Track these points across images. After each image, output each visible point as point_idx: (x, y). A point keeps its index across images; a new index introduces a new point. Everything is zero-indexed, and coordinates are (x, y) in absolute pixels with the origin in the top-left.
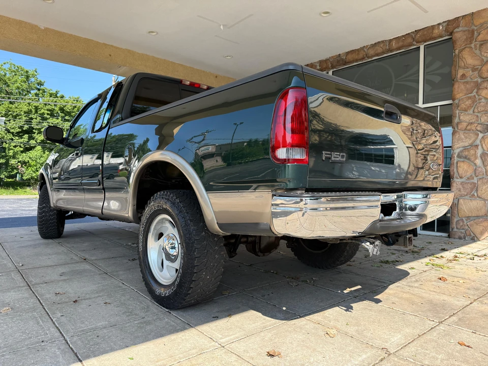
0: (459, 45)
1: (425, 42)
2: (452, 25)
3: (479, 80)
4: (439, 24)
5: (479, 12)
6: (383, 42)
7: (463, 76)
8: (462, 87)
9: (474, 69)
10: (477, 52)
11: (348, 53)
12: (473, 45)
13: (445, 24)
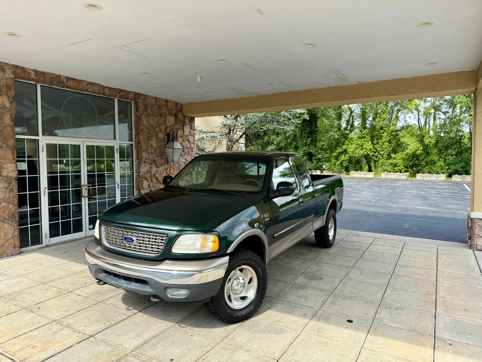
0: (141, 110)
2: (137, 96)
3: (149, 135)
7: (142, 130)
8: (142, 136)
9: (146, 128)
10: (147, 118)
11: (68, 79)
12: (145, 114)
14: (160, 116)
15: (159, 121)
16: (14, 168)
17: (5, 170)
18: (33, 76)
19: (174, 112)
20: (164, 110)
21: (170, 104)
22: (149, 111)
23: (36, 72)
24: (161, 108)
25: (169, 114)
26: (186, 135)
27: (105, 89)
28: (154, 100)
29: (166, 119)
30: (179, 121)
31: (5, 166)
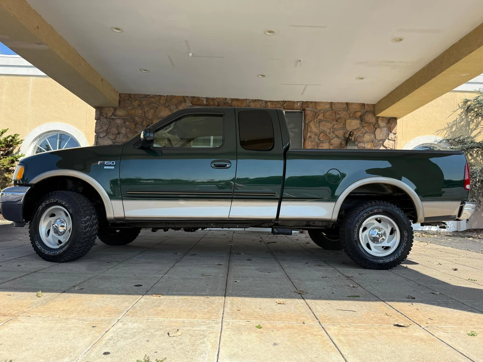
0: (309, 118)
1: (287, 109)
2: (305, 104)
3: (318, 141)
4: (298, 102)
5: (319, 102)
6: (261, 100)
7: (310, 137)
8: (310, 143)
9: (316, 135)
10: (318, 125)
11: (233, 100)
12: (315, 120)
13: (301, 103)
14: (337, 121)
15: (335, 127)
18: (205, 102)
19: (359, 114)
20: (343, 114)
21: (353, 107)
22: (321, 117)
23: (207, 99)
24: (339, 112)
25: (350, 118)
26: (379, 139)
29: (345, 124)
30: (367, 125)
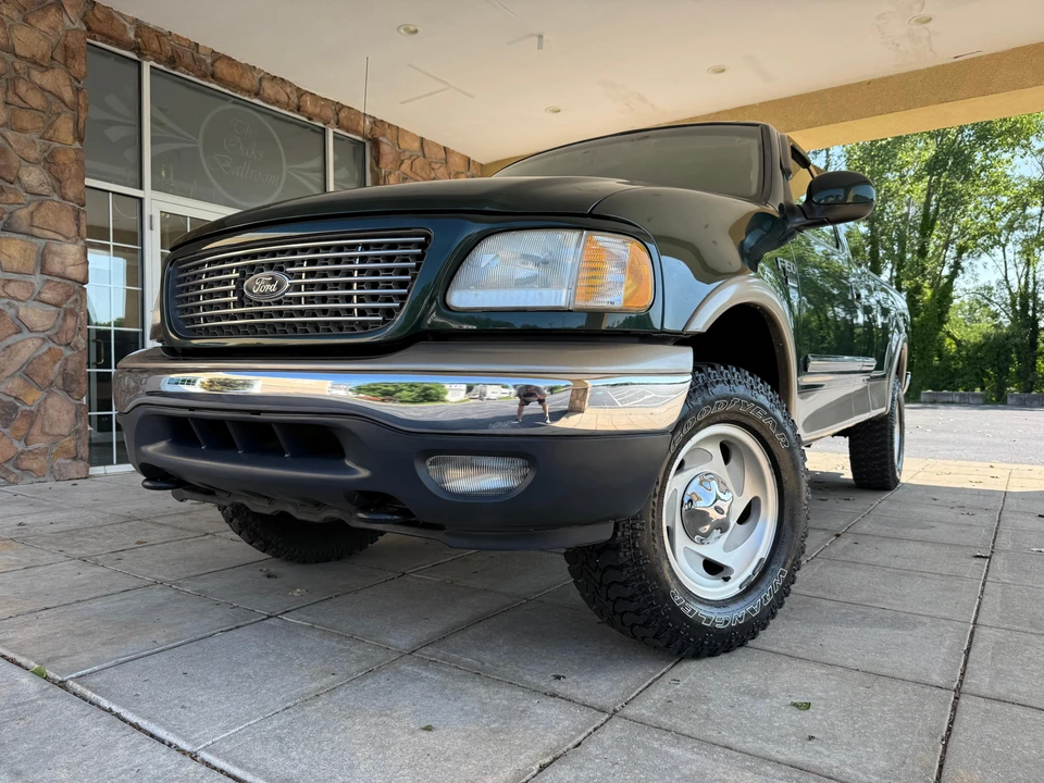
0: (387, 163)
1: (338, 128)
12: (396, 174)
16: (78, 256)
17: (57, 259)
18: (131, 35)
20: (440, 172)
21: (454, 160)
22: (405, 167)
23: (140, 26)
24: (434, 166)
27: (304, 97)
28: (417, 145)
31: (55, 247)
